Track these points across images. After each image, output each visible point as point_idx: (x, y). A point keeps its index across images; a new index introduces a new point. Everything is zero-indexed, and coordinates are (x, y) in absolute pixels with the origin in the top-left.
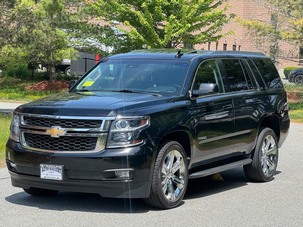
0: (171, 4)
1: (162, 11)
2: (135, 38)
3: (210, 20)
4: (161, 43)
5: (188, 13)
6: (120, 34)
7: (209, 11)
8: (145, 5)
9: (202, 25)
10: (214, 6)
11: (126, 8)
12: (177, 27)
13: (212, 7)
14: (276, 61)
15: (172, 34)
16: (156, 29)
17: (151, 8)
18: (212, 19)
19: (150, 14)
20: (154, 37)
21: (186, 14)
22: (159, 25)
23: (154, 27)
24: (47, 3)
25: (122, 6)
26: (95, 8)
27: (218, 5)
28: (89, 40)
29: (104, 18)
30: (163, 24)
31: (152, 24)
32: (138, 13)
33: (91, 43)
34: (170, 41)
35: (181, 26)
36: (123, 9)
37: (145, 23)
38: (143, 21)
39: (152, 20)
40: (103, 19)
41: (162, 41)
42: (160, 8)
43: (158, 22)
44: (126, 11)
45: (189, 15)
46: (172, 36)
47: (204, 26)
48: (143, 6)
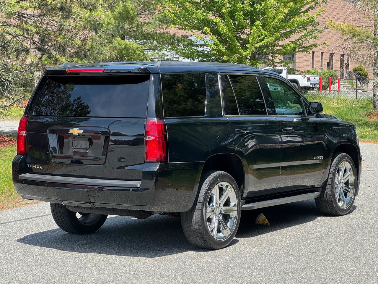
0: (254, 9)
1: (244, 17)
2: (215, 48)
3: (300, 27)
4: (244, 54)
5: (274, 19)
6: (198, 45)
7: (300, 17)
8: (225, 10)
9: (291, 32)
10: (305, 11)
11: (203, 15)
12: (262, 35)
13: (303, 12)
14: (376, 72)
15: (257, 43)
16: (238, 38)
17: (232, 14)
18: (303, 26)
19: (231, 20)
20: (235, 47)
21: (272, 20)
22: (242, 33)
23: (236, 36)
24: (117, 11)
25: (199, 13)
26: (168, 15)
27: (310, 10)
28: (166, 53)
29: (180, 26)
30: (246, 32)
31: (233, 33)
32: (217, 20)
33: (167, 56)
34: (254, 51)
35: (266, 34)
36: (200, 15)
37: (224, 31)
38: (223, 29)
39: (234, 28)
40: (178, 27)
41: (245, 52)
42: (241, 14)
43: (240, 31)
44: (203, 18)
45: (276, 20)
46: (256, 46)
47: (293, 34)
48: (224, 11)
